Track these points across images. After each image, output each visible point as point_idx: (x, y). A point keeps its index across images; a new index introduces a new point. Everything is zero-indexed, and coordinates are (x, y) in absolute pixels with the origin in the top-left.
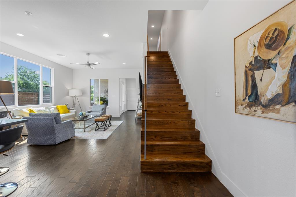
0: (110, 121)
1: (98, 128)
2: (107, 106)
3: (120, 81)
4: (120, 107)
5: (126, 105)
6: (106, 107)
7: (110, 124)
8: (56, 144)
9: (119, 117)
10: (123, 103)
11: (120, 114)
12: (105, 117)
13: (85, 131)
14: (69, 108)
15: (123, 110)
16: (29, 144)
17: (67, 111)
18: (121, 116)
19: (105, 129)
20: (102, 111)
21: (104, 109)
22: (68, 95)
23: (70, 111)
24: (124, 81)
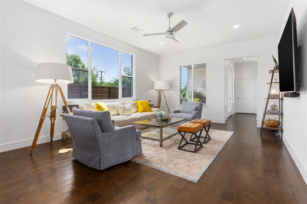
0: (207, 132)
1: (184, 143)
2: (204, 105)
3: (225, 66)
4: (226, 107)
5: (235, 105)
6: (202, 106)
7: (208, 137)
8: (102, 169)
9: (224, 122)
10: (230, 100)
11: (225, 118)
12: (198, 124)
13: (161, 146)
14: (153, 105)
15: (230, 112)
16: (74, 158)
17: (148, 109)
18: (226, 121)
19: (198, 147)
20: (195, 112)
21: (198, 109)
22: (153, 89)
23: (152, 109)
24: (232, 67)
